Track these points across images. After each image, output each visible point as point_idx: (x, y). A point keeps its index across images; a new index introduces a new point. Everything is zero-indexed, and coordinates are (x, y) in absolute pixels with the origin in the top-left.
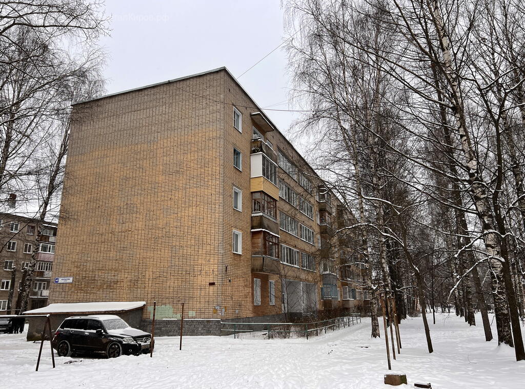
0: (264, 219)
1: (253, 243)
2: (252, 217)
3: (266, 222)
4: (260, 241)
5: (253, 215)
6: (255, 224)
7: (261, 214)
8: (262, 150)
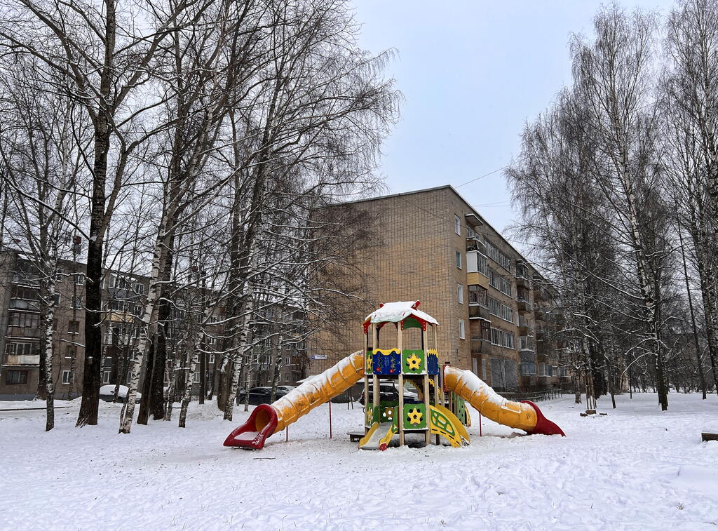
0: (480, 308)
1: (471, 329)
2: (469, 307)
3: (481, 311)
4: (477, 327)
5: (470, 305)
6: (472, 314)
7: (478, 304)
8: (476, 249)
